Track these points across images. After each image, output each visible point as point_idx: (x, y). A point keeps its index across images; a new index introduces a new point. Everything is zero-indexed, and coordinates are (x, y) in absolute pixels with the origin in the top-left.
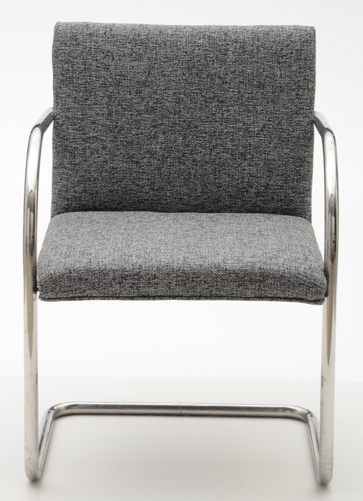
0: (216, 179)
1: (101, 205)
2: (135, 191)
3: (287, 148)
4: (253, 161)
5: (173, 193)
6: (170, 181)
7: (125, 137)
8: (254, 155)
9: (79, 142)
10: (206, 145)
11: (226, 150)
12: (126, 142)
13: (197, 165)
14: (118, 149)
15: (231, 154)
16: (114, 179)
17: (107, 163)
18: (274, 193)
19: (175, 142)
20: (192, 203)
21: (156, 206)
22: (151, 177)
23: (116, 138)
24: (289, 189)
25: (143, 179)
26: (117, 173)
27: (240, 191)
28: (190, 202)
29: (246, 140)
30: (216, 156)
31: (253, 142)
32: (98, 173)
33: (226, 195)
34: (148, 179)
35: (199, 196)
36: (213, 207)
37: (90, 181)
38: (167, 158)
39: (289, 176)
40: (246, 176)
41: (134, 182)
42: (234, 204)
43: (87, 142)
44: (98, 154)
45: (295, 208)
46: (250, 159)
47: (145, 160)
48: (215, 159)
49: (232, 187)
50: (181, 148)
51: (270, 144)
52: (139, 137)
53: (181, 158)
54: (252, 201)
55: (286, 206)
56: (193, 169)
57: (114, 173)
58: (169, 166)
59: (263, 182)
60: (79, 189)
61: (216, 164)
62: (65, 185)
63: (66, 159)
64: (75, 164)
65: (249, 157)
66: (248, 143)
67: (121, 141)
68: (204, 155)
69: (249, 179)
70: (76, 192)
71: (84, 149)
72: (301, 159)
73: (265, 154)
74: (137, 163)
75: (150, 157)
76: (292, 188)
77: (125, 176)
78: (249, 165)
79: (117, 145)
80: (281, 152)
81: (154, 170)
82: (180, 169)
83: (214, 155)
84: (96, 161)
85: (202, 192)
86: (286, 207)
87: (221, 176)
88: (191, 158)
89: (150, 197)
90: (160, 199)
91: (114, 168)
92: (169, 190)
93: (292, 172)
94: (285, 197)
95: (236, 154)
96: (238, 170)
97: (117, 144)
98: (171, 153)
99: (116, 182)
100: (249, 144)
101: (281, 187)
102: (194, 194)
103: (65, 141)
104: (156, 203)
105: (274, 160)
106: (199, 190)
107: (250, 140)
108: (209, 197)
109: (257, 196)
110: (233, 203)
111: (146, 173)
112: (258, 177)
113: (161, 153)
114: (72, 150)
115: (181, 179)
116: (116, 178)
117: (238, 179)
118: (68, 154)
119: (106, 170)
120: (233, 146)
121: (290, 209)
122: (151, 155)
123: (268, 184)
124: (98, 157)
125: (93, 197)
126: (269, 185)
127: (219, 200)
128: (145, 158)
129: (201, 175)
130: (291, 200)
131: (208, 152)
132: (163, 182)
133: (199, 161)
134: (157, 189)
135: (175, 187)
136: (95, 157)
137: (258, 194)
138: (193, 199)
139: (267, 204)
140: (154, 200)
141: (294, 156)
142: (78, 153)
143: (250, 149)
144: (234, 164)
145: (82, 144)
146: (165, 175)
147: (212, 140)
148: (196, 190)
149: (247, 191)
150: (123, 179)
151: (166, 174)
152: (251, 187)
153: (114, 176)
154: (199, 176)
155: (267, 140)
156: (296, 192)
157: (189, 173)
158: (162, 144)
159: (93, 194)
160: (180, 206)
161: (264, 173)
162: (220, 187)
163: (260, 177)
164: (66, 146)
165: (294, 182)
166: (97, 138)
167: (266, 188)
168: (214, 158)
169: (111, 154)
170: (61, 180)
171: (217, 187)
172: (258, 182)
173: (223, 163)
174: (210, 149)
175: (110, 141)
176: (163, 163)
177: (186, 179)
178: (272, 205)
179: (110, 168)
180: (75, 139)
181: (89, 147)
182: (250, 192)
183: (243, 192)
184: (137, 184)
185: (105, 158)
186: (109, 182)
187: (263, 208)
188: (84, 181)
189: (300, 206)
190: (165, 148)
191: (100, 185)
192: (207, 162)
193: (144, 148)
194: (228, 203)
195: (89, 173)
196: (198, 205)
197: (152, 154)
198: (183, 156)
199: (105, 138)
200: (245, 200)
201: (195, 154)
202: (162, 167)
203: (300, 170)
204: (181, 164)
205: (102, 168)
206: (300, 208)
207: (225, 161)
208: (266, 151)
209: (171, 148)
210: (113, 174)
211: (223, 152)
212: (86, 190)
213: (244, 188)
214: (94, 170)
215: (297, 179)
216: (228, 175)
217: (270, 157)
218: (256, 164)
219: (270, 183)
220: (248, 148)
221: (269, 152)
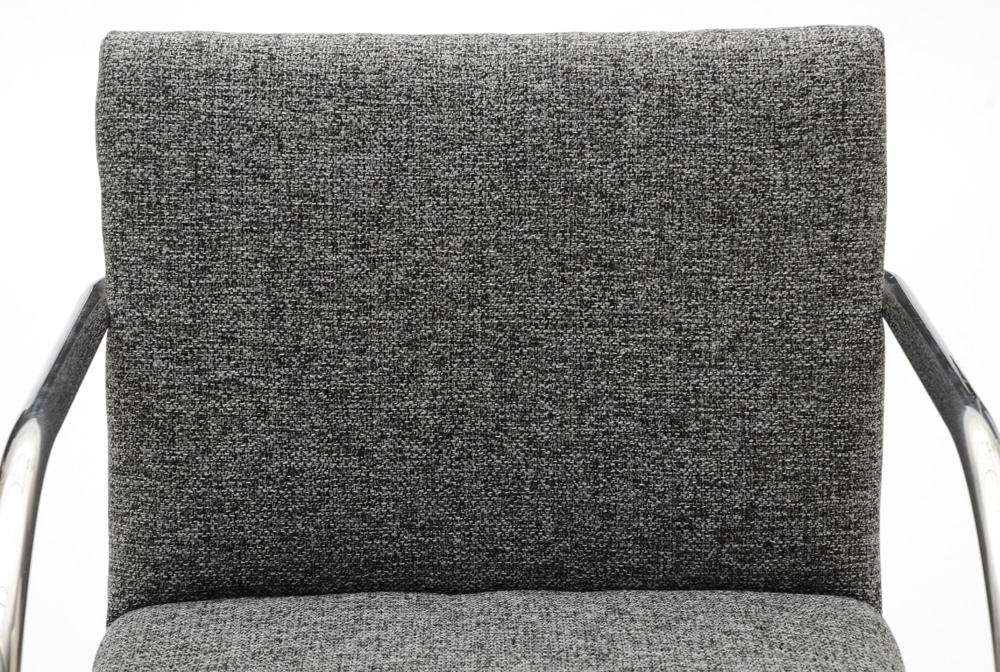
0: (597, 493)
1: (257, 578)
2: (357, 534)
3: (807, 399)
4: (706, 438)
5: (470, 535)
6: (462, 503)
7: (324, 379)
8: (709, 422)
9: (184, 397)
10: (564, 394)
11: (625, 409)
12: (326, 392)
13: (540, 455)
14: (303, 414)
15: (641, 420)
16: (294, 503)
17: (271, 456)
18: (772, 530)
19: (473, 387)
20: (528, 562)
21: (419, 575)
22: (405, 491)
23: (295, 381)
24: (816, 517)
25: (381, 500)
26: (302, 485)
27: (672, 529)
28: (522, 559)
29: (685, 379)
30: (597, 427)
31: (705, 383)
32: (244, 486)
33: (629, 540)
34: (397, 500)
35: (548, 544)
36: (589, 572)
37: (223, 511)
38: (450, 436)
39: (816, 479)
40: (686, 484)
41: (353, 511)
42: (652, 563)
43: (209, 395)
44: (243, 431)
45: (835, 570)
46: (697, 432)
47: (385, 445)
48: (594, 437)
49: (645, 515)
50: (492, 406)
51: (758, 387)
52: (365, 377)
53: (492, 436)
54: (706, 555)
55: (807, 565)
56: (527, 466)
57: (293, 486)
58: (457, 459)
59: (738, 499)
60: (191, 534)
61: (596, 451)
62: (147, 524)
63: (148, 446)
64: (175, 463)
65: (694, 427)
66: (691, 388)
67: (311, 390)
68: (560, 425)
69: (695, 492)
70: (180, 545)
71: (201, 417)
72: (849, 426)
73: (743, 416)
74: (361, 452)
75: (399, 435)
76: (823, 514)
77: (328, 494)
78: (695, 451)
79: (300, 403)
80: (792, 411)
81: (412, 472)
82: (489, 466)
83: (591, 425)
84: (238, 450)
85: (556, 532)
86: (808, 569)
87: (613, 485)
88: (522, 432)
89: (402, 548)
90: (432, 556)
91: (292, 471)
92: (458, 529)
93: (824, 466)
94: (806, 539)
95: (655, 420)
96: (662, 465)
97: (299, 399)
98: (461, 422)
99: (302, 512)
100: (694, 390)
101: (793, 513)
102: (533, 536)
103: (144, 394)
104: (420, 567)
105: (771, 434)
106: (549, 525)
107: (696, 377)
108: (577, 546)
109: (722, 541)
110: (649, 562)
111: (388, 481)
112: (724, 485)
113: (431, 422)
114: (165, 420)
115: (494, 494)
116: (301, 501)
117: (664, 493)
118: (153, 433)
119: (269, 477)
120: (647, 395)
121: (818, 573)
122: (404, 428)
123: (753, 507)
124: (245, 440)
125: (231, 557)
126: (756, 507)
127: (608, 553)
128: (383, 437)
129: (552, 483)
130: (821, 547)
131: (573, 415)
132: (442, 506)
133: (547, 443)
134: (423, 527)
135: (475, 519)
136: (234, 441)
137: (724, 535)
138: (532, 552)
139: (751, 561)
140: (414, 559)
141: (831, 419)
142: (182, 430)
143: (697, 404)
144: (650, 449)
145: (194, 403)
146: (446, 487)
147: (583, 379)
148: (539, 525)
149: (691, 528)
150: (320, 501)
151: (448, 481)
152: (704, 515)
153: (293, 493)
154: (547, 487)
155: (747, 376)
156: (837, 523)
157: (518, 478)
158: (435, 396)
159: (230, 550)
160: (493, 572)
161: (740, 475)
162: (611, 516)
163: (730, 486)
164: (147, 408)
165: (829, 495)
166: (238, 384)
167: (748, 518)
168: (591, 431)
169: (283, 431)
170: (135, 507)
171: (602, 516)
172: (723, 500)
173: (618, 448)
174: (577, 407)
175: (279, 390)
176: (440, 451)
177: (509, 496)
178: (766, 565)
179: (281, 471)
180: (173, 387)
181: (216, 410)
182: (699, 530)
183: (678, 528)
184: (363, 515)
185: (266, 444)
186: (280, 513)
187: (739, 571)
188: (204, 512)
189: (850, 562)
190: (444, 406)
191: (254, 521)
192: (568, 446)
193: (380, 410)
194: (634, 562)
195: (217, 488)
196: (545, 566)
197: (407, 426)
198: (498, 428)
199: (262, 384)
200: (686, 551)
201: (535, 421)
202: (437, 463)
203: (847, 459)
204: (493, 451)
205: (257, 471)
206: (849, 569)
207: (625, 442)
208: (744, 409)
209: (463, 405)
210: (290, 488)
211: (616, 415)
212: (209, 537)
213: (682, 518)
214: (231, 479)
215: (840, 488)
216: (635, 480)
217: (759, 426)
218: (715, 448)
219: (761, 501)
220: (693, 402)
221: (756, 410)
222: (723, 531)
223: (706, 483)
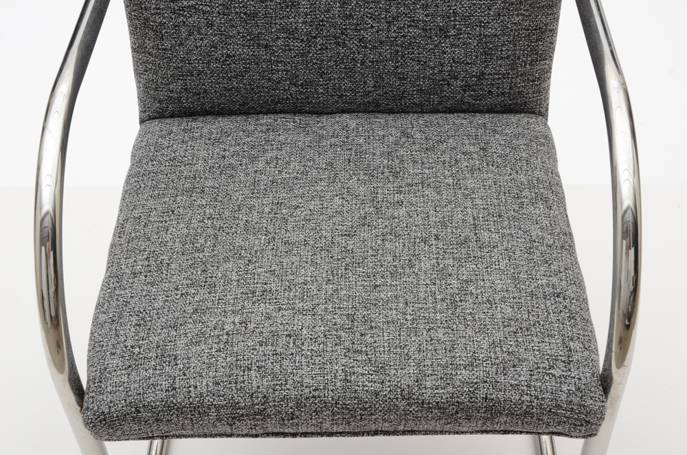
0: (397, 67)
1: (214, 108)
2: (266, 88)
3: (518, 15)
4: (459, 38)
5: (328, 88)
6: (323, 72)
7: (243, 7)
8: (461, 30)
9: (166, 15)
10: (379, 15)
11: (414, 23)
12: (245, 14)
13: (366, 47)
14: (233, 26)
15: (423, 29)
16: (231, 72)
17: (216, 48)
18: (493, 85)
19: (328, 11)
20: (359, 100)
21: (301, 106)
22: (292, 67)
23: (227, 7)
24: (517, 77)
25: (278, 71)
26: (235, 63)
27: (437, 84)
28: (356, 99)
29: (448, 6)
30: (398, 33)
31: (460, 8)
32: (203, 63)
33: (414, 91)
34: (287, 71)
35: (370, 92)
36: (392, 105)
37: (193, 76)
38: (315, 37)
39: (519, 58)
40: (447, 62)
41: (263, 77)
42: (427, 101)
43: (179, 14)
44: (200, 34)
45: (525, 102)
46: (454, 36)
47: (280, 42)
48: (396, 38)
49: (424, 78)
50: (339, 21)
51: (490, 10)
52: (266, 6)
53: (339, 38)
54: (456, 97)
55: (510, 100)
56: (359, 53)
57: (230, 64)
58: (319, 50)
59: (475, 70)
60: (177, 86)
61: (397, 45)
62: (153, 80)
63: (149, 40)
64: (164, 50)
65: (453, 32)
66: (451, 11)
67: (237, 13)
68: (377, 32)
69: (451, 66)
70: (171, 91)
71: (176, 26)
72: (540, 28)
73: (481, 26)
74: (266, 46)
75: (287, 37)
76: (521, 75)
77: (249, 68)
78: (452, 45)
79: (231, 20)
80: (508, 22)
81: (295, 57)
82: (338, 53)
83: (395, 31)
84: (198, 44)
85: (374, 86)
86: (511, 102)
87: (406, 63)
88: (356, 36)
89: (291, 94)
90: (307, 98)
91: (228, 56)
92: (321, 85)
93: (524, 51)
94: (511, 88)
95: (430, 29)
96: (434, 53)
97: (230, 17)
98: (322, 30)
99: (236, 77)
100: (454, 12)
101: (505, 76)
102: (362, 88)
103: (144, 12)
104: (301, 103)
105: (495, 35)
106: (371, 83)
107: (455, 5)
108: (386, 93)
109: (465, 91)
110: (425, 101)
111: (282, 61)
112: (468, 63)
113: (305, 30)
114: (157, 26)
115: (340, 68)
116: (235, 71)
117: (434, 67)
118: (151, 33)
119: (216, 59)
120: (427, 16)
121: (516, 104)
122: (290, 33)
123: (483, 74)
124: (202, 39)
125: (199, 98)
126: (485, 74)
127: (403, 96)
128: (278, 38)
129: (373, 62)
130: (519, 92)
131: (385, 26)
132: (312, 74)
133: (370, 41)
134: (302, 84)
135: (330, 80)
136: (196, 40)
137: (465, 88)
138: (361, 96)
139: (480, 100)
140: (298, 99)
141: (530, 25)
142: (166, 32)
143: (455, 20)
144: (427, 44)
145: (171, 18)
146: (314, 64)
147: (391, 6)
148: (365, 83)
149: (448, 84)
150: (245, 71)
151: (315, 61)
152: (456, 78)
153: (230, 67)
154: (370, 64)
155: (484, 4)
156: (528, 79)
157: (354, 59)
158: (306, 16)
159: (199, 95)
160: (340, 105)
161: (476, 57)
162: (405, 79)
163: (471, 63)
164: (147, 19)
165: (526, 65)
166: (195, 8)
167: (479, 79)
168: (394, 35)
169: (222, 35)
170: (146, 71)
171: (400, 79)
172: (467, 70)
173: (409, 44)
174: (387, 22)
175: (218, 12)
176: (310, 46)
177: (349, 68)
178: (489, 101)
179: (223, 56)
180: (159, 9)
181: (184, 22)
182: (453, 86)
183: (442, 84)
184: (269, 79)
185: (213, 41)
186: (224, 77)
187: (474, 105)
188: (182, 76)
189: (534, 97)
190: (312, 22)
191: (210, 81)
192: (382, 43)
193: (276, 24)
194: (417, 101)
195: (189, 63)
196: (368, 102)
197: (291, 32)
198: (342, 33)
199: (209, 9)
200: (445, 96)
201: (363, 29)
202: (309, 52)
203: (537, 46)
204: (340, 46)
205: (209, 56)
206: (533, 101)
207: (413, 41)
208: (481, 22)
209: (322, 21)
210: (228, 65)
211: (409, 26)
212: (187, 88)
213: (444, 80)
214: (196, 59)
215: (532, 61)
216: (418, 61)
217: (489, 31)
218: (464, 44)
219: (488, 71)
220: (452, 19)
221: (488, 22)
222: (466, 86)
223: (458, 62)
